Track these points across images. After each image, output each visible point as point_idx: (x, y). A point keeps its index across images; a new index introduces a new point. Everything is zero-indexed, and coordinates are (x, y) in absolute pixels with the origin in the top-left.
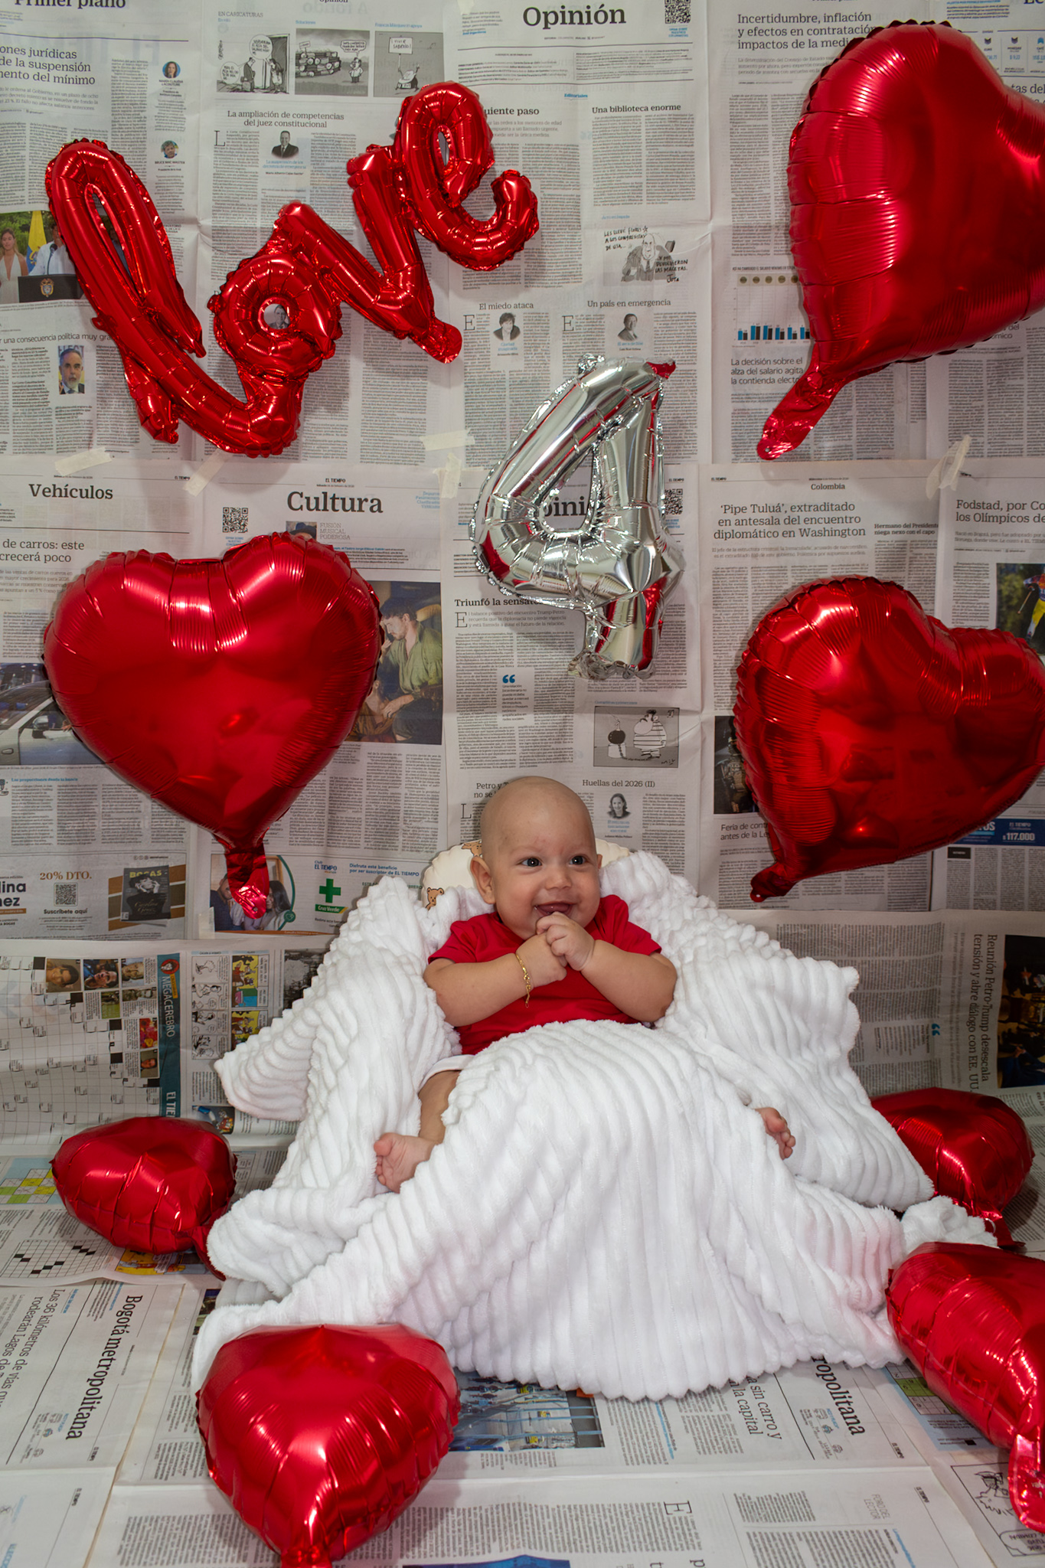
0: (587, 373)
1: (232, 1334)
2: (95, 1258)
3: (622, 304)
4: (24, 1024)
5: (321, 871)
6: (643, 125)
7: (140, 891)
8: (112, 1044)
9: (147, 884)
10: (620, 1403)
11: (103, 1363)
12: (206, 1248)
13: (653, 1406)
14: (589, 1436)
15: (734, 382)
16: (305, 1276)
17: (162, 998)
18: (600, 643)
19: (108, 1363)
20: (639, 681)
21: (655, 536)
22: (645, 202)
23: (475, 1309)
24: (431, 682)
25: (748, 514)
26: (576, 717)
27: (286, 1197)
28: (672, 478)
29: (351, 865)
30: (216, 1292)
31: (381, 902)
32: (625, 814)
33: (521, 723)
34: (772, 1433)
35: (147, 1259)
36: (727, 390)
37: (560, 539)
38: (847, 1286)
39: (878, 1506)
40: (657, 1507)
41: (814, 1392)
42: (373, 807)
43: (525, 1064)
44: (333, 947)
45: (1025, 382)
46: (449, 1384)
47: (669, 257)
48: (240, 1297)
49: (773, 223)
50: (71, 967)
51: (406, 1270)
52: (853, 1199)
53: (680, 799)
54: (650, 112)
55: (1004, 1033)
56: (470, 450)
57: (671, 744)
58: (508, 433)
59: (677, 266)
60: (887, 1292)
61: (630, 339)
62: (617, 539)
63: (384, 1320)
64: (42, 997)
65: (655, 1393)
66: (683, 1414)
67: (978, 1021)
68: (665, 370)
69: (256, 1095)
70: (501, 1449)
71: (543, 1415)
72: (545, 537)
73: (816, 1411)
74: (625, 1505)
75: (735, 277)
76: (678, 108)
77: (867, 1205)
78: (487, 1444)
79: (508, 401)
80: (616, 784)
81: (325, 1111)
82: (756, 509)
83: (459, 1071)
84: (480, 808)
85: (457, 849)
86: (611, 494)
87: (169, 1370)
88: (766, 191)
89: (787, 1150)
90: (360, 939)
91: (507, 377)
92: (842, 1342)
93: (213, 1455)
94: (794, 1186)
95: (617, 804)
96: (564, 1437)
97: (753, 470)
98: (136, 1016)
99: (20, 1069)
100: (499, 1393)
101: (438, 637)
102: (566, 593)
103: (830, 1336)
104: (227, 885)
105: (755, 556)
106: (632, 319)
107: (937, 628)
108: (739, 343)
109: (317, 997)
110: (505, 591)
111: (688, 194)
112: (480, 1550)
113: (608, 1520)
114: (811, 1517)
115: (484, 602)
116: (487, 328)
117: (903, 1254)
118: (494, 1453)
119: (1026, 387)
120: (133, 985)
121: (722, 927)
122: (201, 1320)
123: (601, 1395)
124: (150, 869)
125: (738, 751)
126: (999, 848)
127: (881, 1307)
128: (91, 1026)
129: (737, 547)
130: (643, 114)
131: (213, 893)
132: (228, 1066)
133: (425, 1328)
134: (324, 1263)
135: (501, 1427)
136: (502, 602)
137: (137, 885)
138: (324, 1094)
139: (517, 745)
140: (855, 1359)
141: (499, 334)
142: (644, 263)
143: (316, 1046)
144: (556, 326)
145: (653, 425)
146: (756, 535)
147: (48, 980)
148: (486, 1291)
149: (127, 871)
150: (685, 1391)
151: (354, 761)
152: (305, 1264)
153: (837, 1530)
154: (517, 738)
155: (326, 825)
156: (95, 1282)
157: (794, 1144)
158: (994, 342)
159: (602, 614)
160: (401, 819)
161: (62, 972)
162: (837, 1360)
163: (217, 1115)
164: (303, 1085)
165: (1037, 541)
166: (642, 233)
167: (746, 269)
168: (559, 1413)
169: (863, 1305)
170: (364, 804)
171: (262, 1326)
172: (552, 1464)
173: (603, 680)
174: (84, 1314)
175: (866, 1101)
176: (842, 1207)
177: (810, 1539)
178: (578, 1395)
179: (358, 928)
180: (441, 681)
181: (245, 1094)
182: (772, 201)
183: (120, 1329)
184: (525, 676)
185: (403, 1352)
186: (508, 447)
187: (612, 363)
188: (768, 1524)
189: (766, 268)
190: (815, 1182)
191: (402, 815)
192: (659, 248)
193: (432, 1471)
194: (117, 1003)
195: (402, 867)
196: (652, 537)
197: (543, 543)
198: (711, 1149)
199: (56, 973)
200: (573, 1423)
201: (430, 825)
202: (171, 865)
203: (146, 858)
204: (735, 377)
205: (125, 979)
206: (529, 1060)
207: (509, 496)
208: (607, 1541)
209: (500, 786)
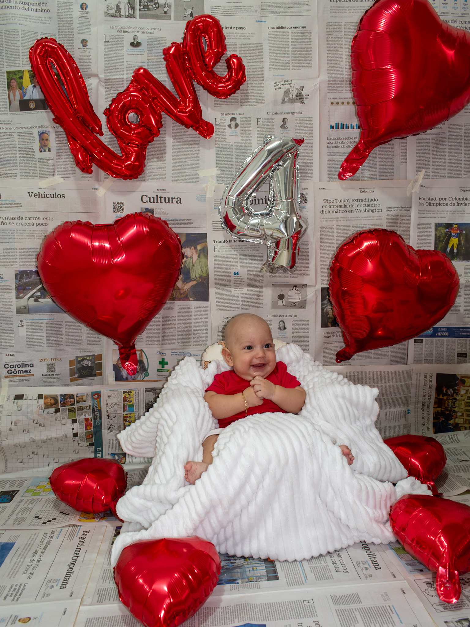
0: (267, 143)
1: (128, 544)
2: (69, 516)
3: (282, 113)
4: (35, 422)
5: (159, 355)
6: (290, 35)
7: (83, 365)
8: (73, 429)
9: (85, 363)
10: (285, 563)
11: (74, 558)
12: (115, 510)
13: (298, 563)
14: (273, 576)
15: (328, 147)
16: (157, 519)
17: (94, 410)
18: (274, 258)
19: (76, 558)
20: (290, 273)
21: (296, 213)
22: (291, 69)
23: (227, 529)
24: (204, 275)
25: (335, 203)
26: (264, 289)
27: (148, 488)
28: (303, 188)
29: (172, 352)
30: (120, 527)
31: (185, 367)
32: (285, 328)
33: (242, 292)
34: (345, 571)
35: (91, 516)
36: (326, 150)
37: (257, 214)
38: (374, 513)
39: (386, 596)
40: (300, 602)
41: (361, 555)
42: (181, 328)
43: (245, 431)
44: (165, 386)
45: (447, 147)
46: (217, 559)
47: (301, 93)
48: (130, 528)
49: (345, 79)
50: (54, 398)
51: (198, 515)
52: (376, 479)
53: (307, 322)
54: (293, 29)
55: (435, 412)
56: (218, 177)
57: (304, 299)
58: (234, 169)
59: (305, 97)
60: (390, 514)
61: (285, 128)
62: (281, 214)
63: (190, 535)
64: (42, 411)
65: (299, 558)
66: (310, 565)
67: (426, 408)
68: (300, 142)
69: (134, 448)
70: (238, 583)
71: (255, 569)
72: (251, 213)
73: (362, 562)
74: (288, 602)
75: (329, 102)
76: (305, 27)
77: (382, 481)
78: (232, 581)
79: (234, 156)
80: (281, 316)
81: (163, 453)
82: (338, 201)
83: (218, 435)
84: (225, 327)
85: (216, 345)
86: (278, 195)
87: (102, 559)
88: (342, 64)
89: (351, 462)
90: (177, 382)
91: (234, 145)
92: (372, 535)
93: (121, 592)
94: (353, 475)
95: (281, 325)
96: (263, 577)
97: (337, 184)
98: (83, 417)
99: (34, 441)
100: (237, 561)
101: (206, 256)
102: (259, 237)
103: (367, 533)
104: (120, 362)
105: (337, 221)
106: (286, 120)
107: (411, 250)
108: (330, 130)
109: (159, 407)
110: (234, 237)
111: (309, 65)
112: (230, 622)
113: (281, 608)
114: (360, 602)
115: (225, 241)
116: (225, 124)
117: (396, 500)
118: (235, 584)
119: (447, 149)
120: (81, 404)
121: (325, 373)
122: (114, 539)
123: (278, 560)
124: (87, 356)
125: (330, 302)
126: (434, 339)
127: (387, 521)
128: (64, 422)
129: (330, 217)
130: (290, 30)
131: (113, 365)
132: (123, 436)
133: (207, 538)
134: (165, 514)
135: (238, 575)
136: (233, 241)
137: (81, 363)
138: (163, 446)
139: (240, 301)
140: (377, 541)
141: (230, 126)
142: (291, 96)
143: (159, 427)
144: (254, 123)
145: (295, 166)
146: (338, 212)
147: (45, 404)
148: (231, 522)
149: (77, 357)
150: (311, 557)
151: (172, 309)
152: (157, 514)
153: (370, 606)
154: (240, 298)
155: (161, 336)
156: (70, 526)
157: (354, 459)
158: (434, 130)
159: (275, 246)
160: (192, 333)
161: (50, 400)
162: (370, 542)
163: (118, 457)
164: (154, 442)
165: (451, 214)
166: (290, 82)
167: (333, 98)
168: (261, 568)
169: (380, 520)
170: (177, 327)
171: (140, 540)
172: (259, 587)
173: (275, 273)
174: (66, 539)
175: (381, 441)
176: (372, 483)
177: (360, 610)
178: (268, 560)
179: (176, 378)
180: (208, 275)
181: (130, 448)
182: (344, 69)
183: (81, 544)
184: (243, 272)
185: (198, 547)
186: (234, 175)
187: (277, 139)
188: (343, 606)
189: (342, 98)
190: (362, 473)
191: (192, 331)
192: (297, 89)
193: (211, 593)
194: (75, 412)
195: (193, 353)
196: (295, 213)
197: (250, 216)
198: (320, 462)
199: (48, 400)
200: (267, 571)
201: (204, 335)
202: (96, 354)
203: (85, 351)
204: (329, 145)
205: (78, 402)
206: (247, 429)
207: (235, 196)
208: (280, 616)
209: (233, 318)
